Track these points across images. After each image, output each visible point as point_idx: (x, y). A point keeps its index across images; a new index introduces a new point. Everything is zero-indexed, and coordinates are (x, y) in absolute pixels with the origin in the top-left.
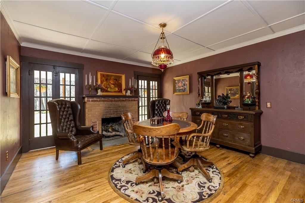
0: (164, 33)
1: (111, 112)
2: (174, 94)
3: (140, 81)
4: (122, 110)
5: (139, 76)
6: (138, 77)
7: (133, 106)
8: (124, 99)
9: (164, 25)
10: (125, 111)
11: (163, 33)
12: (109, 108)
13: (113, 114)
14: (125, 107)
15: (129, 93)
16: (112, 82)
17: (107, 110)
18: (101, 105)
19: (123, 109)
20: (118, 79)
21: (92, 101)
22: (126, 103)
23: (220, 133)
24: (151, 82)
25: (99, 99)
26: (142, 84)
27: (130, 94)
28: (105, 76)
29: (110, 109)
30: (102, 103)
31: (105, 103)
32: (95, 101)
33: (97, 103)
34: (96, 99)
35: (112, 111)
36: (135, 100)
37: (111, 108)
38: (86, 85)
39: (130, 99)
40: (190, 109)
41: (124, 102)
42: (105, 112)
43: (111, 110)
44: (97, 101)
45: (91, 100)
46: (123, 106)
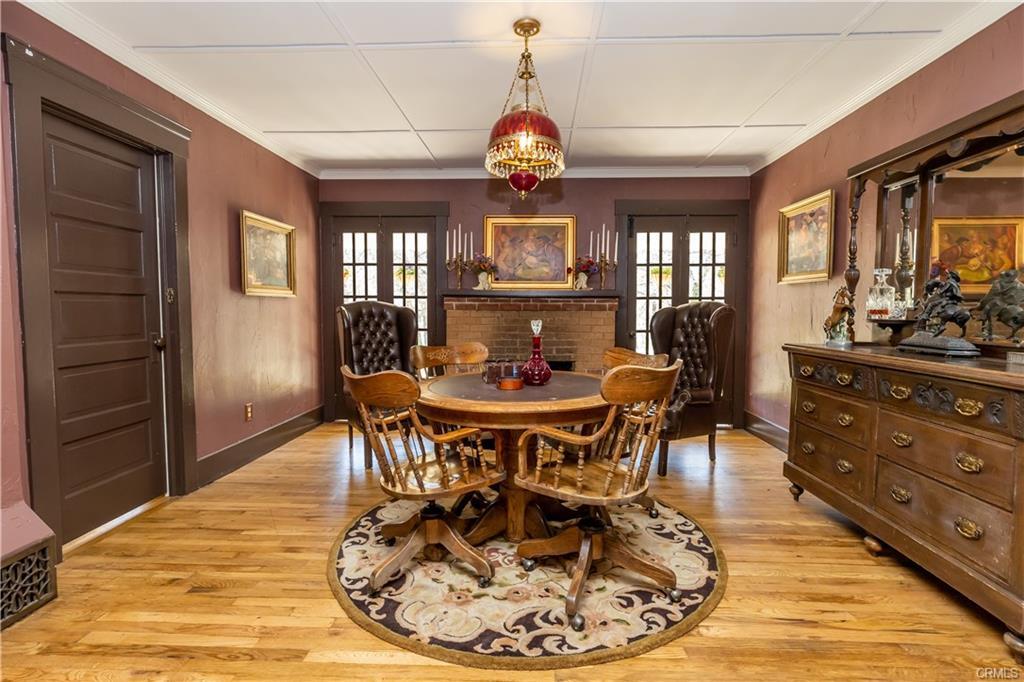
0: (529, 56)
1: (516, 344)
2: (779, 280)
3: (641, 237)
4: (554, 339)
5: (636, 219)
6: (631, 222)
7: (596, 329)
8: (561, 304)
9: (527, 27)
10: (563, 344)
11: (526, 57)
12: (510, 330)
13: (523, 349)
14: (563, 330)
15: (584, 282)
16: (530, 249)
17: (504, 336)
18: (484, 321)
19: (557, 336)
20: (551, 238)
21: (458, 307)
22: (568, 319)
23: (880, 480)
24: (694, 238)
25: (477, 303)
26: (654, 246)
27: (585, 286)
28: (508, 230)
29: (512, 333)
30: (487, 313)
31: (498, 314)
32: (467, 308)
33: (474, 313)
34: (469, 301)
35: (518, 340)
36: (602, 309)
37: (517, 333)
38: (447, 262)
39: (584, 304)
40: (784, 348)
41: (559, 313)
42: (498, 343)
43: (515, 336)
44: (472, 308)
45: (454, 303)
46: (558, 328)
